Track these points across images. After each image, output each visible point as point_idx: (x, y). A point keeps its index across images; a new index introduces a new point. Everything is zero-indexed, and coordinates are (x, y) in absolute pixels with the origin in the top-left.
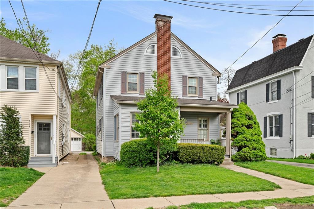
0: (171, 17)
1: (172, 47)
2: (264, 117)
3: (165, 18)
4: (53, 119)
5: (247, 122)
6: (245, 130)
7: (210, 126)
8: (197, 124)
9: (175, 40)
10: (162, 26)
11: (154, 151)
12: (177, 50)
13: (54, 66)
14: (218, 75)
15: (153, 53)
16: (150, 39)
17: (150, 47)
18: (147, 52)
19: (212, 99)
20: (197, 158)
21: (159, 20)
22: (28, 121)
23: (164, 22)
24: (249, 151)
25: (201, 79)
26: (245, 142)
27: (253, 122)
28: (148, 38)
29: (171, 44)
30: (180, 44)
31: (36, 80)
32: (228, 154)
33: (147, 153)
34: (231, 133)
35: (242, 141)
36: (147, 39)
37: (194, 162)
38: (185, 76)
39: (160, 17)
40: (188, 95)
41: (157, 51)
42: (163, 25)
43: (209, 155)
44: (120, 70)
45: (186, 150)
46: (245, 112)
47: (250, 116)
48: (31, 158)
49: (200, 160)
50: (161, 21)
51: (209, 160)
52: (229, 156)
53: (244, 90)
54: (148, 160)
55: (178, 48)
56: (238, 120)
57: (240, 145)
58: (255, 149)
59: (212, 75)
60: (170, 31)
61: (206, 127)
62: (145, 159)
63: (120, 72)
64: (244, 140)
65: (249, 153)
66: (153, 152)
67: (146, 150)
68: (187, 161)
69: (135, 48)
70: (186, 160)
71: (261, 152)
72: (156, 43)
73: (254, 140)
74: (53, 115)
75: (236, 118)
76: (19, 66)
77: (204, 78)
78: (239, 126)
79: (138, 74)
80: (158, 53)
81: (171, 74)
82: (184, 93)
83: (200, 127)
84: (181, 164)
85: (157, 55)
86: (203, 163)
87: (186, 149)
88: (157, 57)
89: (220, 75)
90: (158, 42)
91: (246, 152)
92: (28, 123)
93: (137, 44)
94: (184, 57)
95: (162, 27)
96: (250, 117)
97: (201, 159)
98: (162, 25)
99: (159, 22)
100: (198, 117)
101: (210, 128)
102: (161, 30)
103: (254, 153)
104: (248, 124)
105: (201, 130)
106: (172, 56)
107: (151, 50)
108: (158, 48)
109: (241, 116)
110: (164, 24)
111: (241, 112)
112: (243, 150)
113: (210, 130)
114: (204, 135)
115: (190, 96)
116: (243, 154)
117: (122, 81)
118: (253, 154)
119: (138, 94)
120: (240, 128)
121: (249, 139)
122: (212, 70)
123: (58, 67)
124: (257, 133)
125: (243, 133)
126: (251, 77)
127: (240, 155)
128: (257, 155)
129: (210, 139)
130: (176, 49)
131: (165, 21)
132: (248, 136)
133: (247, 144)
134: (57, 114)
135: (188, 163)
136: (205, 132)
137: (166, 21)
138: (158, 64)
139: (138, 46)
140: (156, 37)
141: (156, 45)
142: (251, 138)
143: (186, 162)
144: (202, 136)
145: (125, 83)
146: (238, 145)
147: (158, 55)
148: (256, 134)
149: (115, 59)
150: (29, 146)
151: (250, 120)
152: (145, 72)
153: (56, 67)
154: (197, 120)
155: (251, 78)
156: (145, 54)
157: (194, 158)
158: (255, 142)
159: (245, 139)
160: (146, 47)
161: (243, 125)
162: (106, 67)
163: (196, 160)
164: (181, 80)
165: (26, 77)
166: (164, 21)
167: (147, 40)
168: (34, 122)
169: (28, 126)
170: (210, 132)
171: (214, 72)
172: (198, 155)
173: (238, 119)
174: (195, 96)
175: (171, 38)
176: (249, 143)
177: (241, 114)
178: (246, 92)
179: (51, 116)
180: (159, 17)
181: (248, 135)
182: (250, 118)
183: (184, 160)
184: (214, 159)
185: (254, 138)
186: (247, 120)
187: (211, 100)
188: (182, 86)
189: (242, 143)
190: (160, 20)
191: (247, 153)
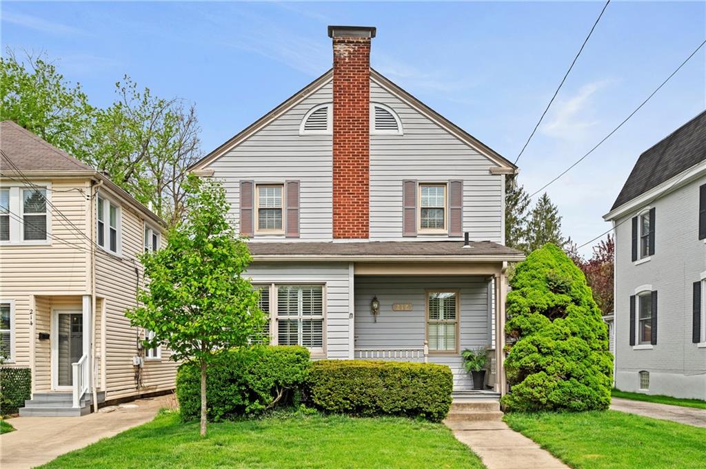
0: (373, 30)
1: (376, 107)
2: (695, 284)
3: (354, 33)
4: (82, 304)
5: (546, 299)
6: (538, 323)
7: (462, 313)
8: (423, 308)
9: (382, 87)
10: (346, 55)
11: (240, 380)
12: (388, 113)
13: (83, 181)
14: (508, 171)
15: (325, 128)
16: (313, 94)
17: (314, 113)
18: (307, 128)
19: (470, 240)
20: (366, 401)
21: (339, 42)
22: (29, 312)
23: (352, 45)
24: (547, 383)
25: (457, 185)
26: (537, 355)
27: (570, 299)
28: (309, 91)
29: (371, 100)
30: (397, 98)
31: (45, 216)
32: (498, 392)
33: (223, 386)
34: (505, 331)
35: (530, 352)
36: (305, 93)
37: (358, 410)
38: (410, 181)
39: (342, 32)
40: (420, 231)
41: (334, 121)
42: (350, 53)
43: (403, 393)
44: (238, 180)
45: (331, 379)
46: (547, 270)
47: (560, 282)
48: (34, 395)
49: (377, 407)
50: (343, 42)
51: (402, 408)
52: (500, 394)
53: (649, 208)
54: (227, 404)
55: (391, 108)
56: (524, 295)
57: (521, 365)
58: (568, 376)
59: (491, 172)
60: (368, 66)
61: (453, 317)
62: (218, 401)
63: (238, 185)
64: (534, 352)
65: (546, 387)
66: (237, 383)
67: (220, 379)
68: (337, 407)
69: (276, 119)
70: (336, 405)
71: (587, 385)
72: (332, 100)
73: (564, 351)
74: (81, 296)
75: (518, 289)
76: (9, 188)
77: (465, 183)
78: (522, 313)
79: (283, 185)
80: (335, 126)
81: (371, 178)
82: (409, 227)
83: (436, 316)
84: (319, 417)
85: (332, 133)
86: (386, 414)
87: (333, 376)
88: (331, 138)
89: (514, 172)
90: (334, 97)
91: (535, 386)
92: (29, 316)
93: (281, 110)
94: (406, 131)
95: (347, 59)
96: (559, 286)
97: (378, 403)
98: (347, 53)
99: (338, 47)
100: (428, 289)
101: (462, 319)
102: (342, 65)
103: (563, 387)
104: (552, 305)
105: (437, 324)
106: (373, 130)
107: (316, 121)
108: (335, 115)
109: (533, 282)
110: (352, 50)
111: (534, 272)
112: (529, 378)
113: (461, 325)
114: (446, 337)
115: (423, 234)
116: (529, 390)
117: (242, 206)
118: (558, 391)
119: (284, 237)
120: (526, 316)
121: (548, 348)
122: (489, 159)
123: (93, 183)
124: (576, 329)
125: (533, 329)
126: (666, 169)
127: (521, 395)
128: (571, 392)
129: (462, 348)
130: (384, 110)
131: (355, 41)
132: (546, 339)
133: (542, 363)
134: (90, 293)
135: (343, 415)
136: (451, 329)
137: (357, 42)
138: (335, 155)
139: (283, 115)
140: (331, 86)
141: (330, 108)
142: (552, 344)
143: (337, 410)
144: (442, 341)
145: (251, 210)
146: (518, 364)
147: (334, 132)
148: (574, 334)
149: (226, 151)
150: (29, 367)
151: (562, 293)
152: (301, 179)
153: (88, 184)
154: (422, 297)
155: (667, 173)
156: (302, 131)
157: (358, 401)
158: (568, 358)
159: (535, 349)
160: (305, 115)
161: (533, 309)
162: (203, 173)
163: (367, 407)
164: (399, 192)
165: (25, 212)
166: (353, 42)
167: (305, 97)
168: (52, 312)
169: (29, 321)
170: (461, 331)
171: (497, 164)
172: (370, 391)
173: (523, 293)
174: (441, 234)
175: (372, 84)
176: (549, 358)
177: (534, 277)
178: (652, 212)
179: (78, 298)
180: (338, 32)
181: (547, 336)
182: (557, 289)
183: (332, 406)
184: (419, 403)
185: (564, 345)
186: (551, 293)
187: (467, 242)
188: (401, 209)
189: (526, 360)
190: (342, 39)
191: (540, 388)
